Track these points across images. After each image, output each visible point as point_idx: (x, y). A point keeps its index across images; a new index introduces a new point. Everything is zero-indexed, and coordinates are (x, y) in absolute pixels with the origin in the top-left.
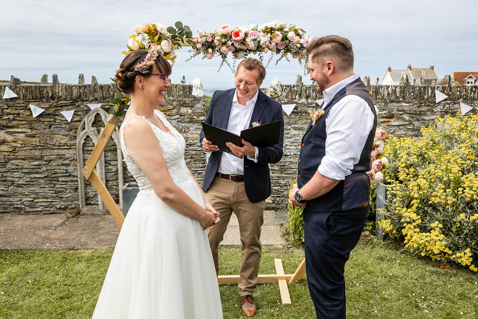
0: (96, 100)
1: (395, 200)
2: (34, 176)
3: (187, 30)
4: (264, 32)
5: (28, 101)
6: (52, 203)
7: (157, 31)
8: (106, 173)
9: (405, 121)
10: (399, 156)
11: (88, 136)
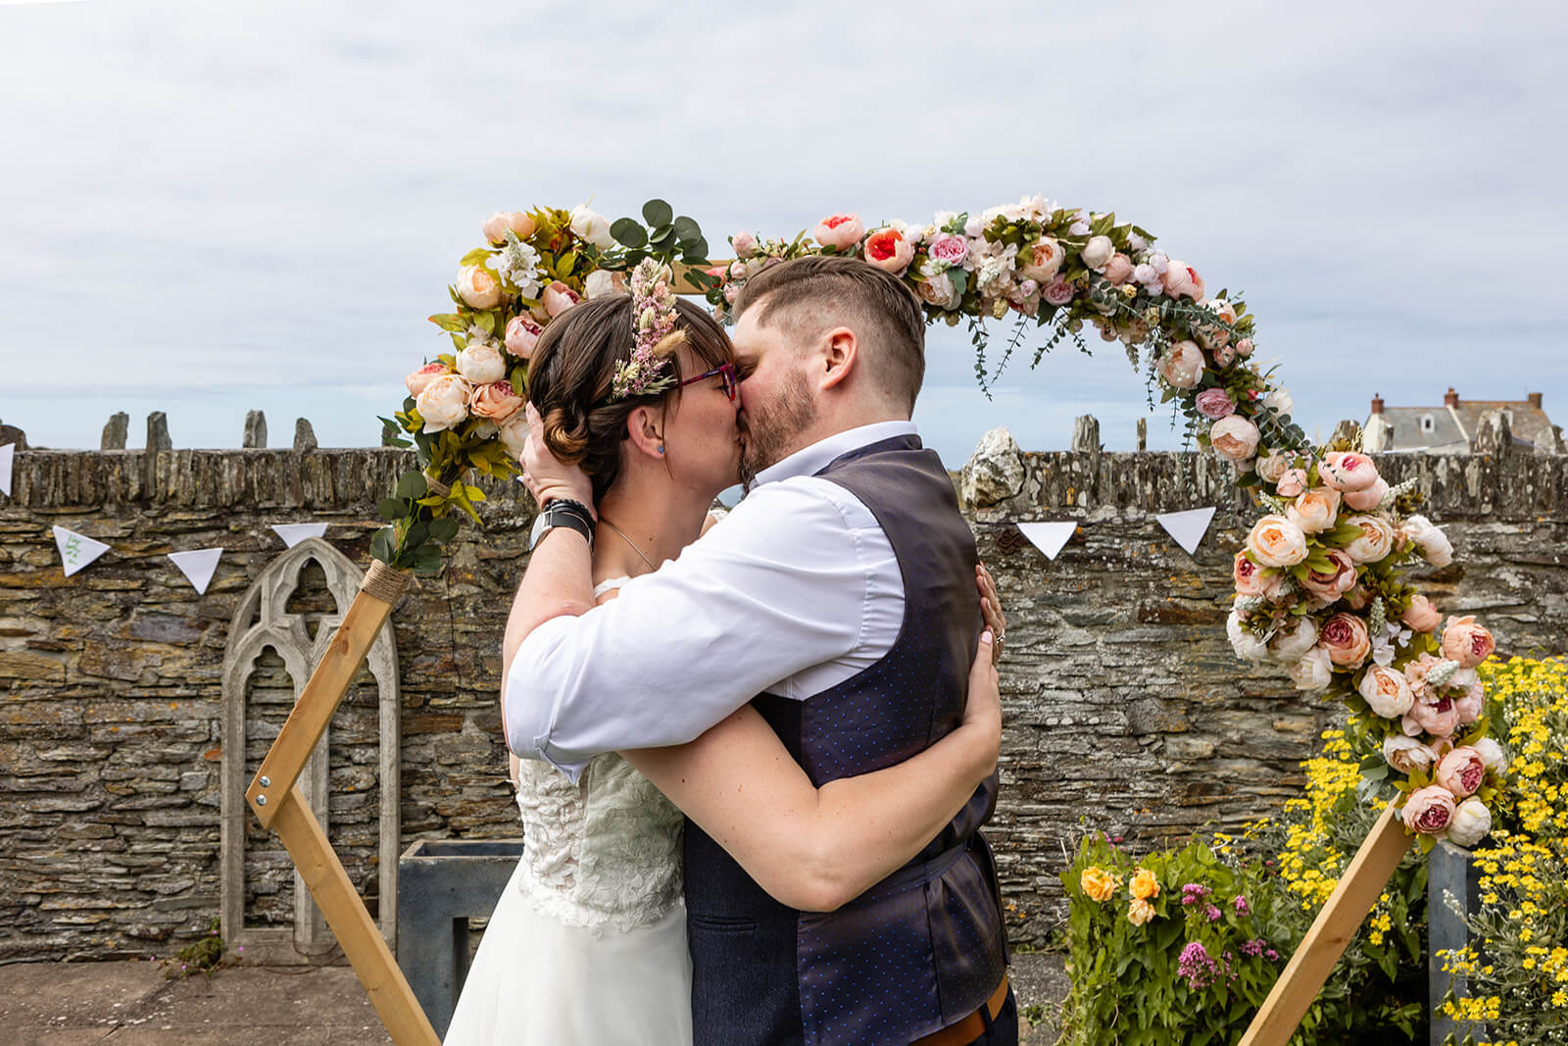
0: (307, 510)
1: (1515, 915)
2: (48, 806)
3: (688, 234)
4: (991, 238)
5: (48, 511)
6: (115, 917)
7: (571, 236)
8: (331, 794)
9: (1509, 592)
10: (1513, 731)
11: (269, 650)
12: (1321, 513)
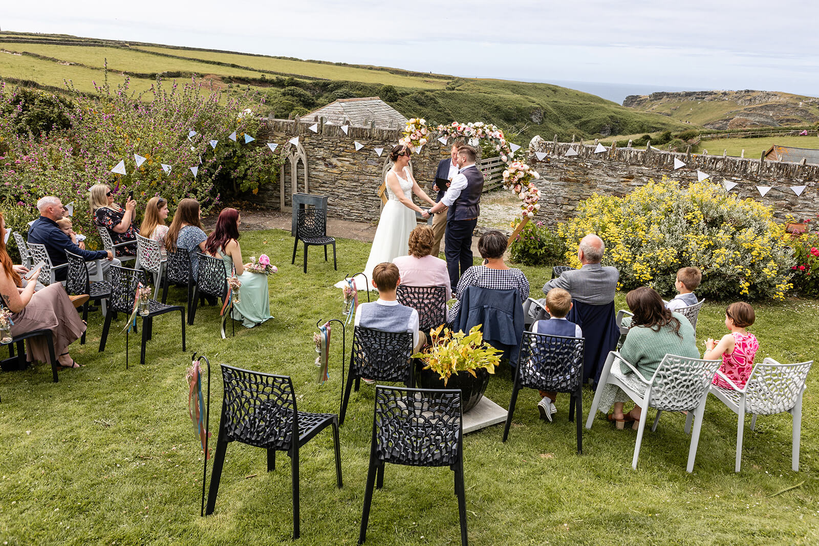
2: (352, 193)
5: (354, 138)
12: (513, 171)
